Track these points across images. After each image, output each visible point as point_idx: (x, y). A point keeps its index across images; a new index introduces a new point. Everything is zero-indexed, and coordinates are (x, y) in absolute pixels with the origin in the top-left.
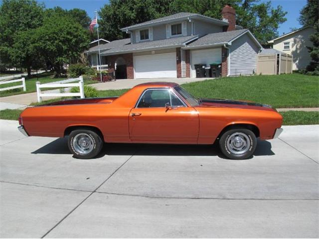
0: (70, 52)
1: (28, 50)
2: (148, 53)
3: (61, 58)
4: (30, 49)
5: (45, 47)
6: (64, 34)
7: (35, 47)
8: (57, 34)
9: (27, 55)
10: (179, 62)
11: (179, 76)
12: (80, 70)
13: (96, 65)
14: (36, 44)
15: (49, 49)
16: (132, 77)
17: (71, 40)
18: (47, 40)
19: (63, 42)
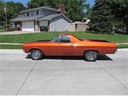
2: (25, 21)
10: (35, 25)
11: (35, 31)
16: (22, 30)
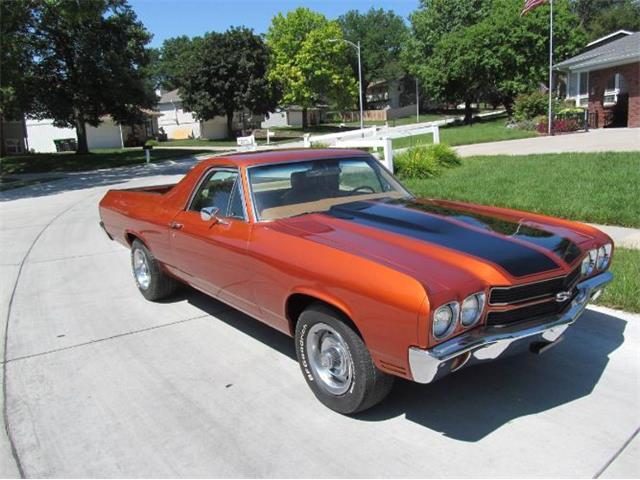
0: (532, 68)
1: (452, 70)
3: (509, 82)
4: (456, 68)
5: (481, 60)
6: (522, 31)
7: (464, 62)
8: (506, 32)
9: (449, 78)
12: (537, 106)
13: (575, 94)
14: (466, 57)
15: (487, 64)
17: (536, 41)
18: (486, 46)
19: (518, 47)
